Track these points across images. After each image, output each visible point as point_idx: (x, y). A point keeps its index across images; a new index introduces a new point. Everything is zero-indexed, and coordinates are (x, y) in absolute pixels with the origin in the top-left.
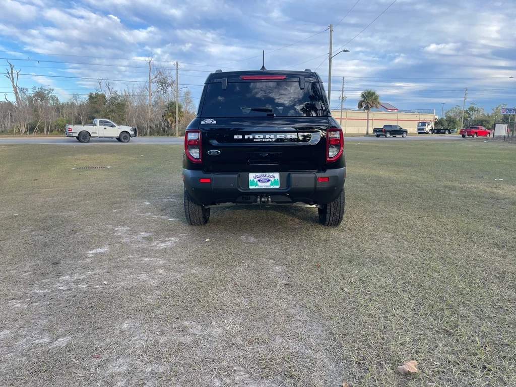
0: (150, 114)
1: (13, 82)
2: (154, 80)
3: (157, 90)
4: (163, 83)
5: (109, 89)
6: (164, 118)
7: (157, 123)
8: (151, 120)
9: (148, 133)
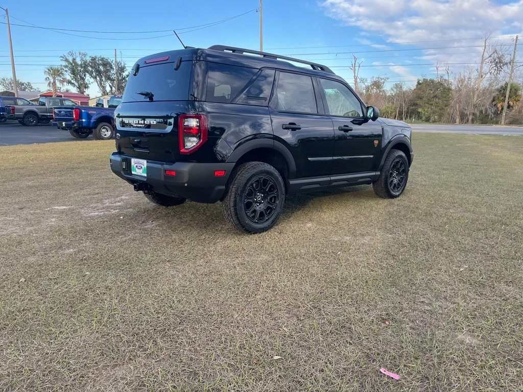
0: (475, 99)
1: (355, 73)
2: (487, 60)
3: (489, 71)
4: (499, 63)
5: (448, 73)
6: (494, 103)
7: (483, 109)
8: (475, 106)
9: (470, 121)
